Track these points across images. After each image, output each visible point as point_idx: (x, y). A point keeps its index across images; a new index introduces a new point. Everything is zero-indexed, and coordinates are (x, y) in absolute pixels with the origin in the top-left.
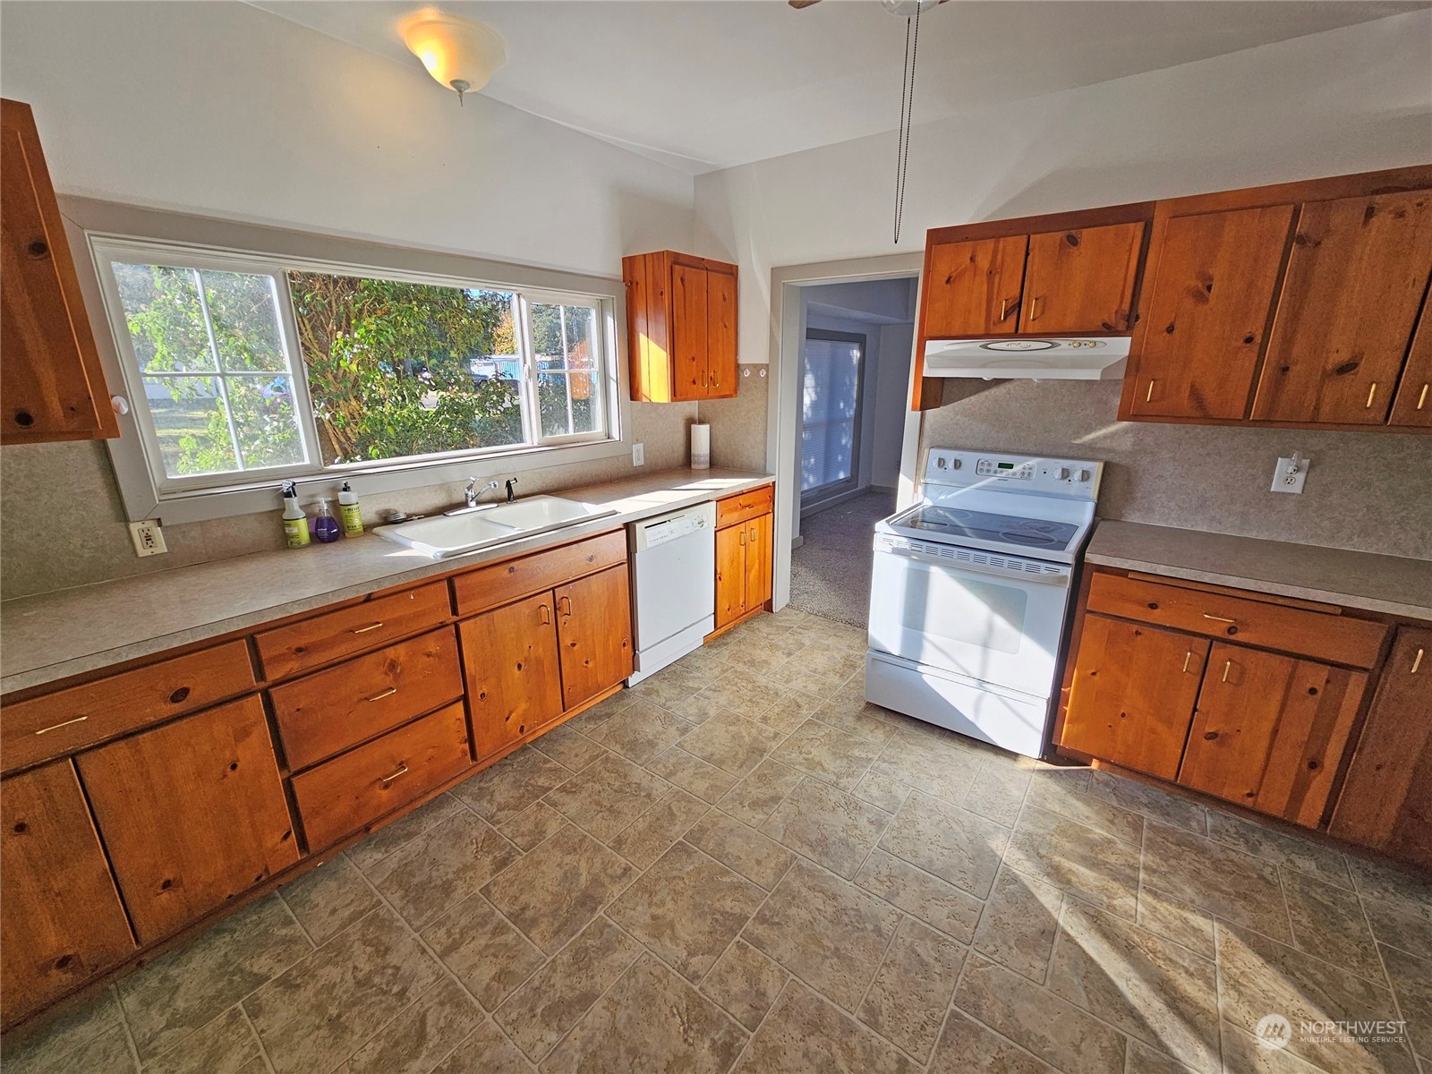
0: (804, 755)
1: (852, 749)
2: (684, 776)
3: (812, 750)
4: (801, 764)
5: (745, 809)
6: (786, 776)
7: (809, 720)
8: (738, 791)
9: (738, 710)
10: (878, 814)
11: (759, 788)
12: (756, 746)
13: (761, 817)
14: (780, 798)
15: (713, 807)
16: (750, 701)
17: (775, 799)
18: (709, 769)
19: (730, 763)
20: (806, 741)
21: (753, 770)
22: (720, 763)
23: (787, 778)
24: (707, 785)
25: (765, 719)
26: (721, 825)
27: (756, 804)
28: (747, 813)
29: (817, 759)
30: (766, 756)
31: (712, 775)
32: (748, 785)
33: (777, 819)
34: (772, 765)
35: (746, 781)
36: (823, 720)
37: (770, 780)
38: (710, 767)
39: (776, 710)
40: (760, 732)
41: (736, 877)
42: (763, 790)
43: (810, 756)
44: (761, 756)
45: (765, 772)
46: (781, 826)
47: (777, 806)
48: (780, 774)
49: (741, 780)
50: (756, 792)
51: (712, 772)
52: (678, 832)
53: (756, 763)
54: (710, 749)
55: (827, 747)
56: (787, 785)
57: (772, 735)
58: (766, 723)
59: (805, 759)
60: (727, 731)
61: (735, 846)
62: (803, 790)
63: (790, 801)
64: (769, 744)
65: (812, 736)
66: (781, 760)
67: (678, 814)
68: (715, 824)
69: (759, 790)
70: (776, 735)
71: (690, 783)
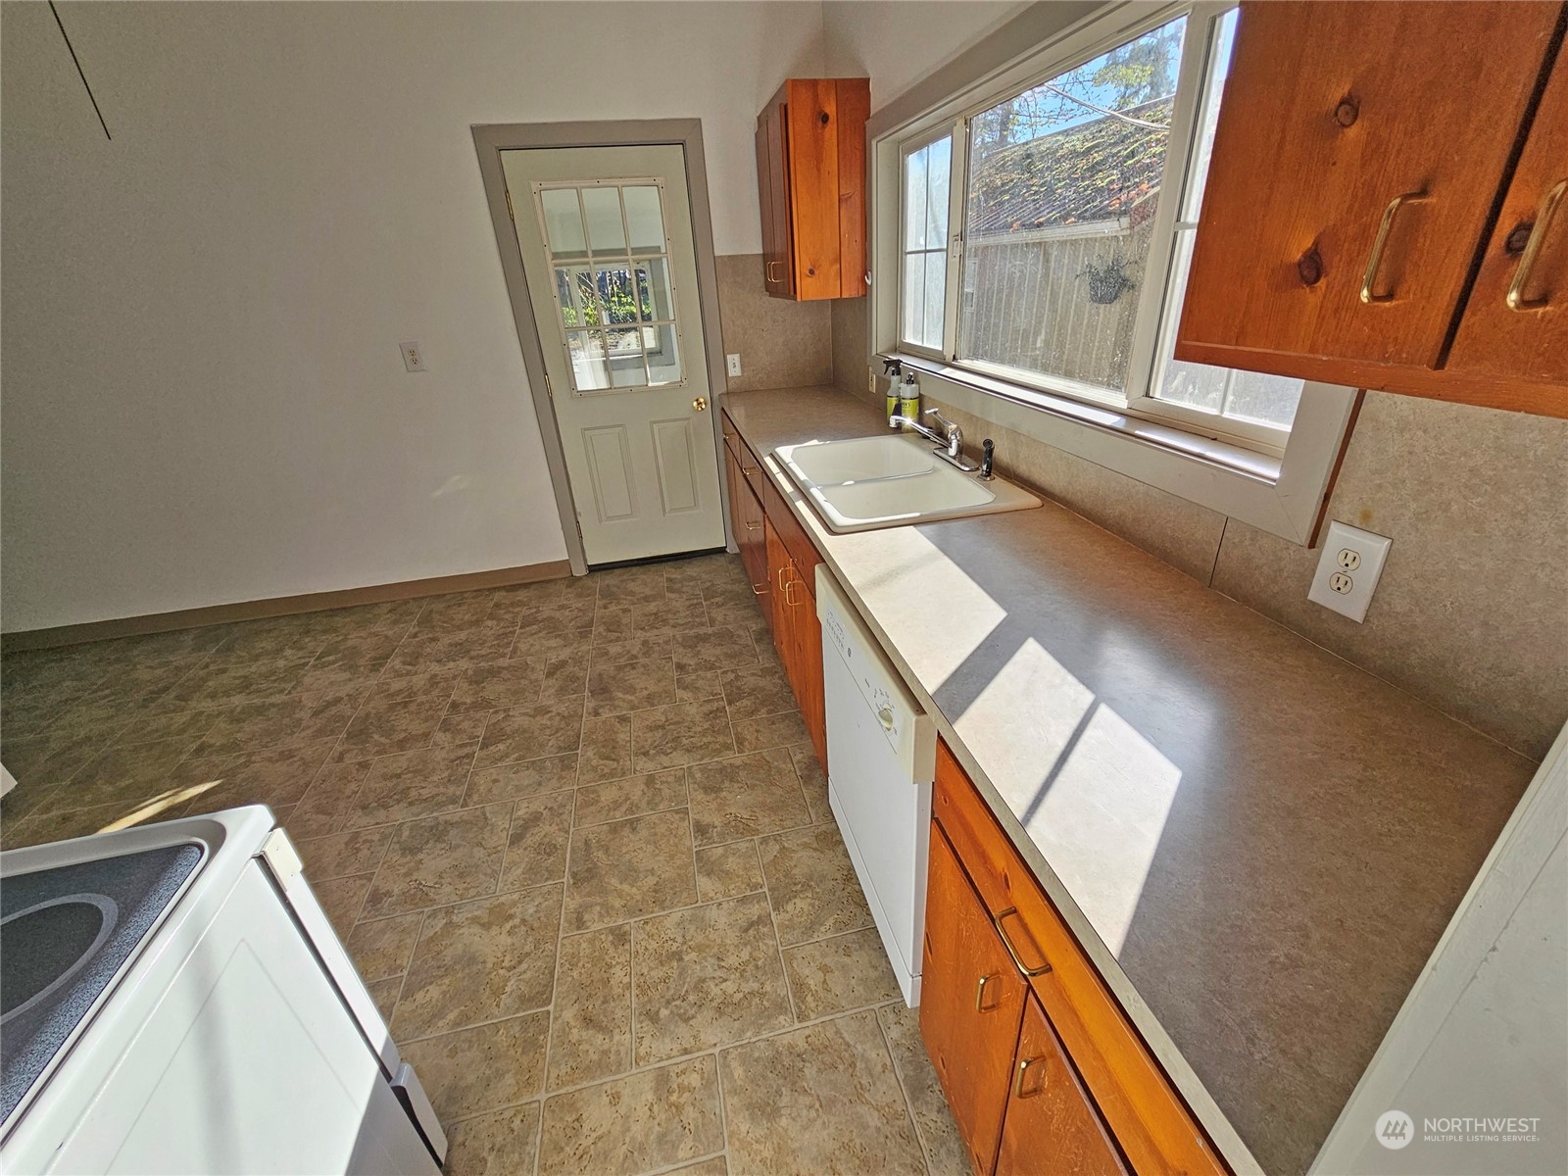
0: (517, 921)
1: (444, 993)
2: (637, 791)
3: (509, 940)
4: (514, 904)
5: (542, 808)
6: (523, 873)
7: (548, 1002)
8: (564, 817)
9: (675, 917)
10: (377, 910)
11: (545, 836)
12: (595, 882)
13: (520, 813)
14: (512, 843)
15: (576, 788)
16: (678, 956)
17: (516, 839)
18: (618, 814)
19: (603, 837)
20: (527, 949)
21: (569, 850)
22: (615, 829)
23: (520, 871)
24: (603, 799)
25: (621, 937)
26: (554, 782)
27: (536, 818)
28: (537, 806)
29: (495, 930)
30: (567, 879)
31: (609, 810)
32: (559, 830)
33: (503, 824)
34: (551, 874)
35: (567, 832)
36: (524, 1021)
37: (539, 853)
38: (619, 816)
39: (618, 973)
40: (608, 910)
41: (508, 762)
42: (537, 838)
43: (508, 926)
44: (574, 875)
45: (552, 859)
46: (494, 820)
47: (510, 833)
48: (532, 870)
49: (572, 830)
50: (546, 829)
51: (612, 813)
52: (587, 754)
53: (572, 860)
54: (644, 833)
55: (490, 965)
56: (514, 863)
57: (586, 917)
58: (611, 931)
59: (511, 917)
60: (652, 872)
61: (528, 777)
62: (489, 871)
63: (499, 848)
64: (578, 900)
65: (524, 966)
66: (545, 889)
67: (601, 762)
68: (561, 778)
69: (542, 834)
70: (580, 923)
71: (621, 788)
